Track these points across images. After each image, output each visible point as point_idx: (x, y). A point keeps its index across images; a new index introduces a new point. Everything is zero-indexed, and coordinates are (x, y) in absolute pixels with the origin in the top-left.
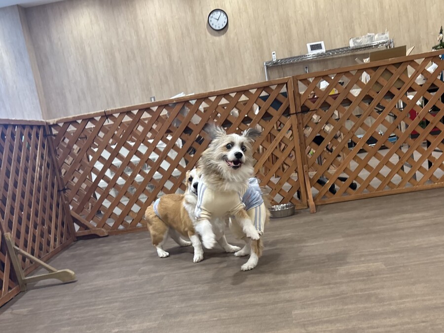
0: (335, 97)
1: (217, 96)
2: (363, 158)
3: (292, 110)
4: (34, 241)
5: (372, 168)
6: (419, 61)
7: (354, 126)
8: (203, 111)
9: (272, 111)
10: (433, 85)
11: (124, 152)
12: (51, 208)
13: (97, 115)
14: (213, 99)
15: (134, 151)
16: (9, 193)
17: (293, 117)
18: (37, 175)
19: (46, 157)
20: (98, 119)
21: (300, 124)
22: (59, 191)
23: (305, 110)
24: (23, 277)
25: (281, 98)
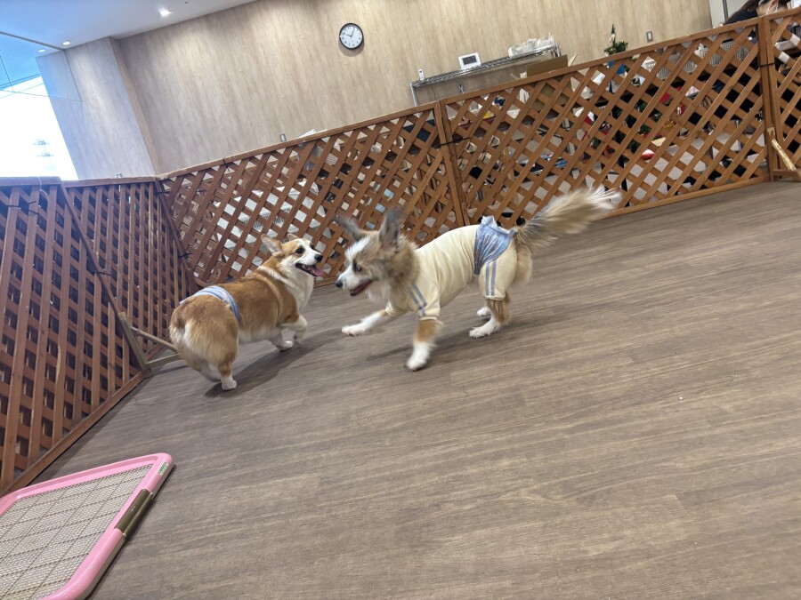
0: (490, 121)
1: (354, 130)
2: (528, 189)
3: (443, 141)
4: (155, 318)
5: (540, 200)
6: (584, 72)
7: (515, 153)
8: (339, 149)
9: (419, 143)
10: (601, 98)
11: (251, 205)
12: (172, 279)
13: (215, 164)
14: (349, 134)
15: (262, 203)
16: (120, 265)
17: (445, 148)
18: (151, 241)
19: (160, 219)
20: (216, 168)
21: (453, 155)
22: (179, 257)
23: (457, 138)
24: (146, 360)
25: (428, 127)
